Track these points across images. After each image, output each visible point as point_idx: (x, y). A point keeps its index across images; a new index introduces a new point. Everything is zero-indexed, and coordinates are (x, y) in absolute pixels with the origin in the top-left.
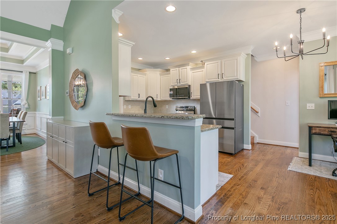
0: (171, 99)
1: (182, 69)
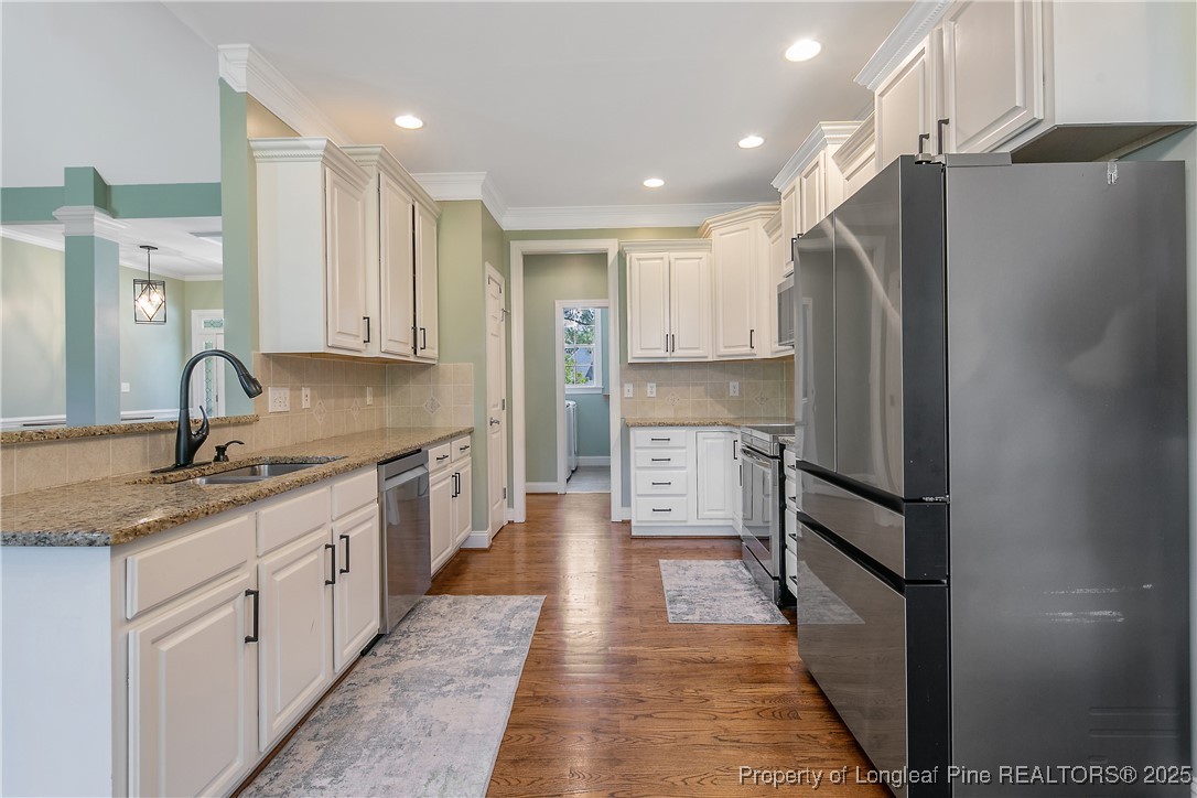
1: (806, 177)
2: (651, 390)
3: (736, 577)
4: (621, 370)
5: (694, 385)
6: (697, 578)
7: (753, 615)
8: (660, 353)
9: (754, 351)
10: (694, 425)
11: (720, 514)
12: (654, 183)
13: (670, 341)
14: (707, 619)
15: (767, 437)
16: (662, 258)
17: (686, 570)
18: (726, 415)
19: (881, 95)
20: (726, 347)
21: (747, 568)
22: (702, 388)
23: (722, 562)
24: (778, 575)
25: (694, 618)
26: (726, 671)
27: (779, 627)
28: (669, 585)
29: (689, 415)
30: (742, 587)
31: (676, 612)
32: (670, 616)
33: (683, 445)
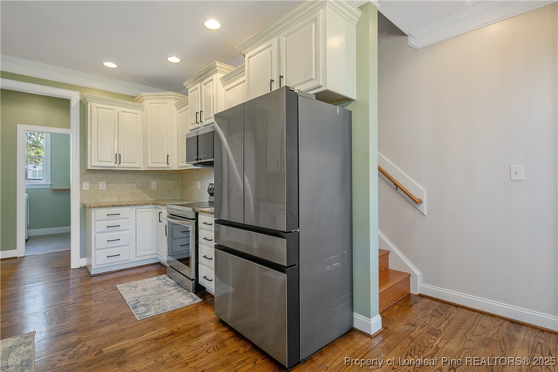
0: (194, 167)
1: (205, 84)
2: (102, 186)
3: (166, 284)
4: (81, 173)
5: (130, 183)
6: (145, 290)
7: (183, 301)
8: (111, 164)
9: (169, 166)
10: (135, 205)
11: (150, 252)
12: (110, 65)
13: (118, 158)
14: (160, 311)
15: (190, 209)
16: (113, 110)
17: (136, 287)
18: (149, 199)
19: (249, 58)
20: (152, 163)
21: (170, 278)
22: (135, 185)
23: (155, 278)
24: (194, 278)
25: (152, 313)
26: (182, 336)
27: (198, 303)
28: (129, 298)
29: (127, 200)
30: (171, 288)
31: (140, 313)
32: (137, 317)
33: (128, 217)
